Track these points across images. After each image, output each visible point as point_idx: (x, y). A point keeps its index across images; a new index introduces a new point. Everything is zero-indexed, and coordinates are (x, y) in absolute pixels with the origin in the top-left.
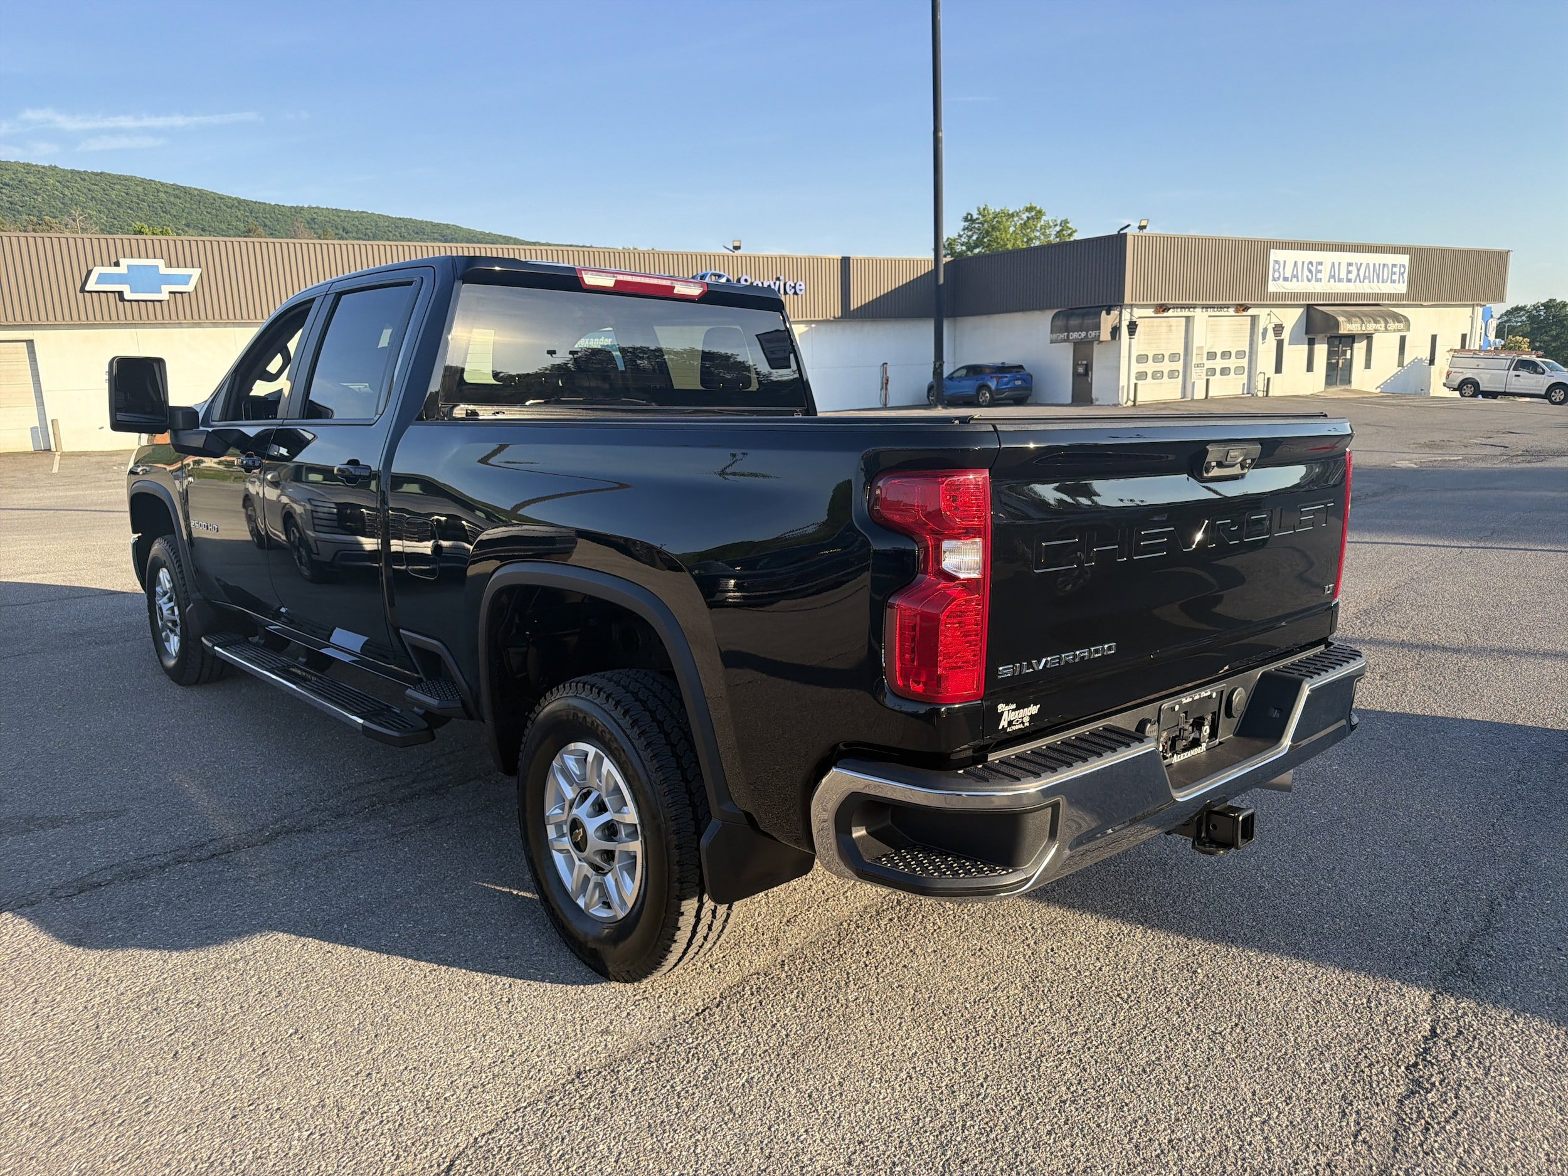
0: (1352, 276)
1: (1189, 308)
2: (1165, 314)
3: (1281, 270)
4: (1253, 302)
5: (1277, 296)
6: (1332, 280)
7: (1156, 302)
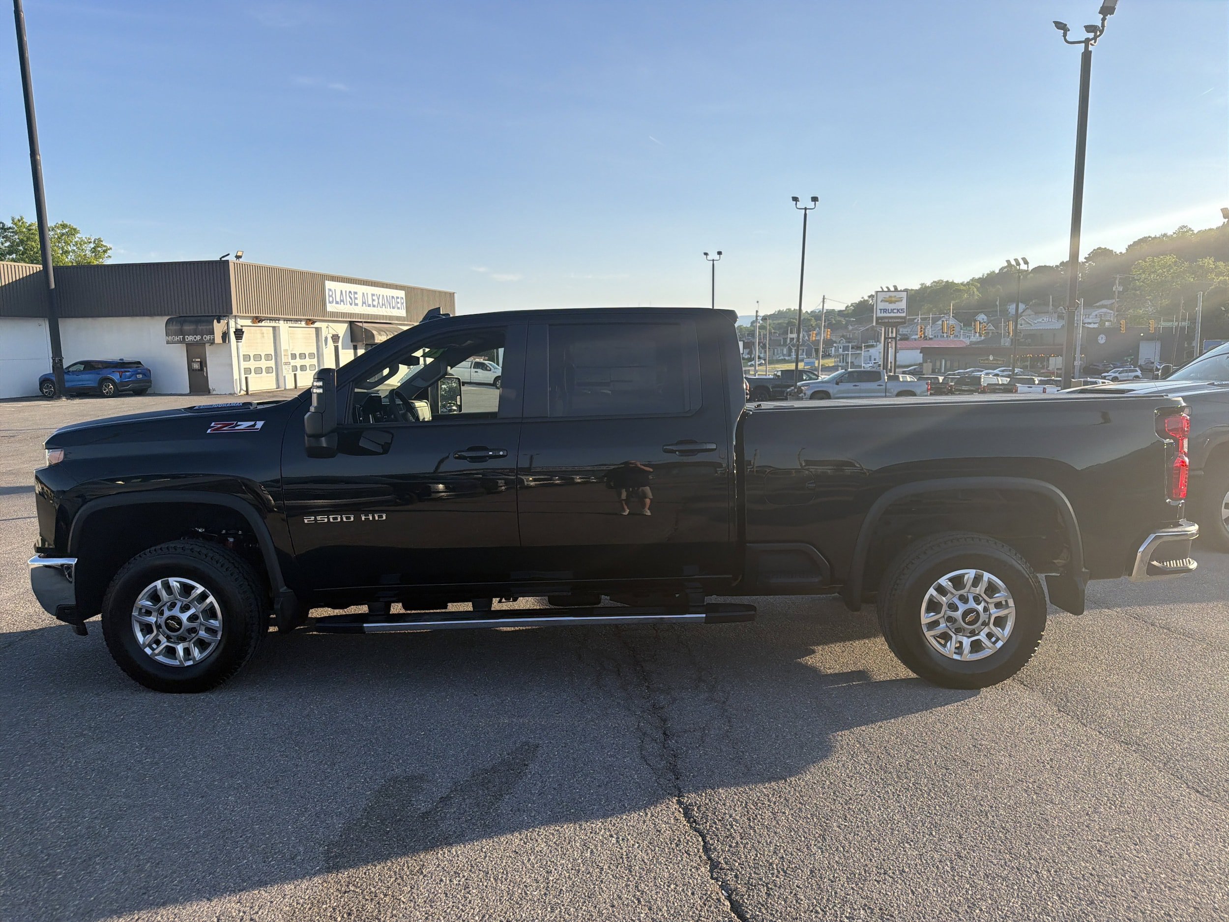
0: (375, 303)
1: (275, 320)
2: (260, 324)
3: (334, 296)
4: (318, 318)
5: (333, 314)
6: (364, 305)
7: (252, 315)
